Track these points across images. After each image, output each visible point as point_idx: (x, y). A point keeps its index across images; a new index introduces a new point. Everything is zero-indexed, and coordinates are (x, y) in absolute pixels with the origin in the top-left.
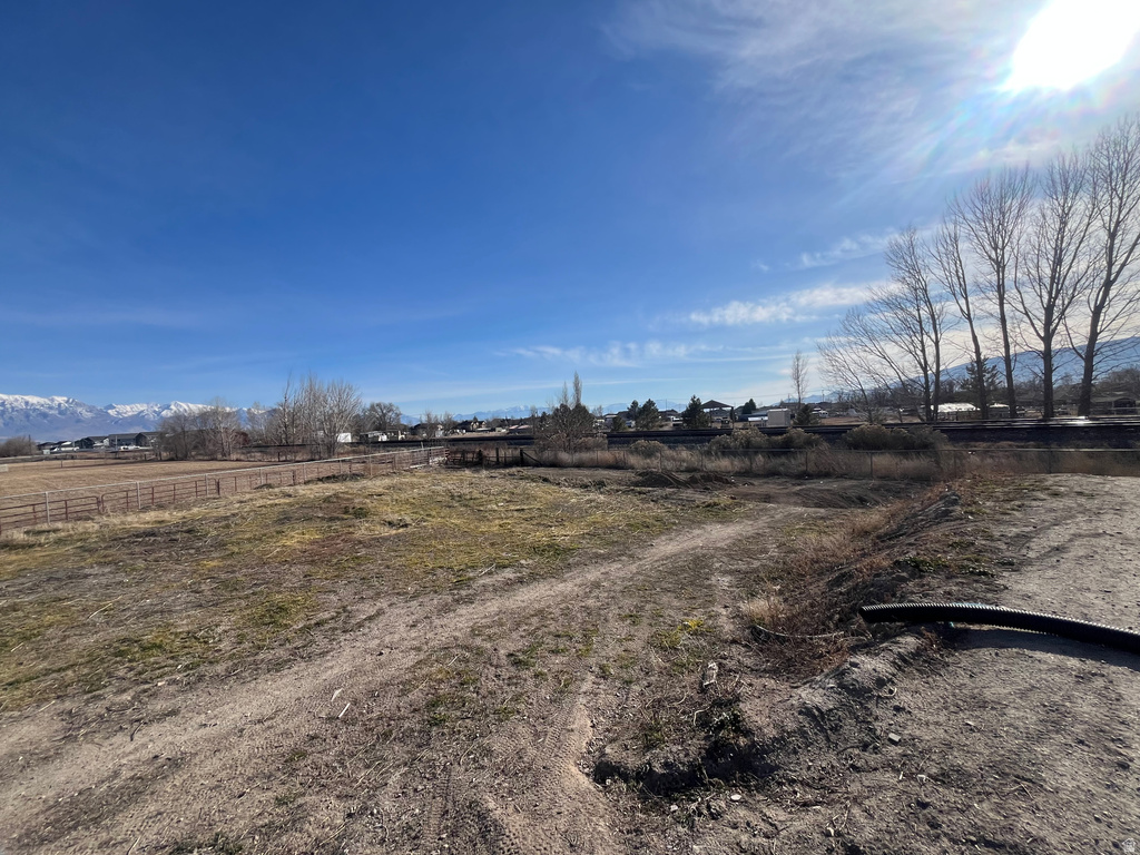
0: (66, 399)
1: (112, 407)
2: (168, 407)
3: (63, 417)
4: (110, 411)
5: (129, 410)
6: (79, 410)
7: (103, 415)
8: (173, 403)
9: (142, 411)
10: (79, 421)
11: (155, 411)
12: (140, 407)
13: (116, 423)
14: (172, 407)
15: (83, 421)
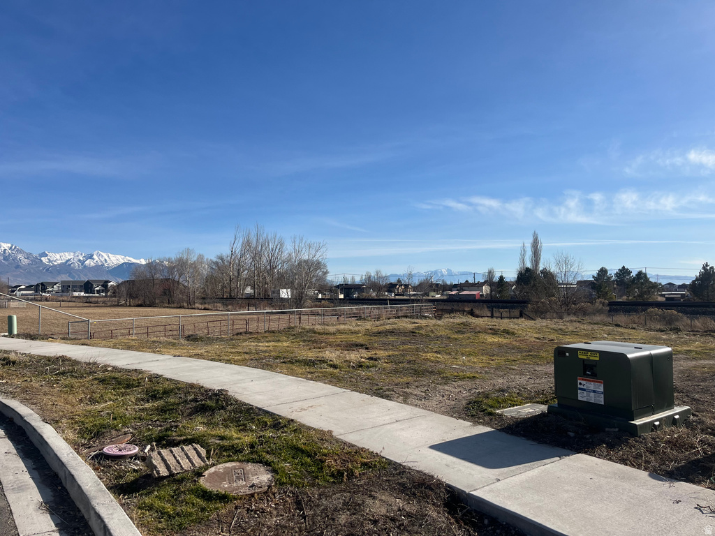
0: (10, 245)
1: (44, 255)
2: (91, 257)
3: (6, 263)
4: (43, 259)
5: (58, 258)
6: (19, 256)
7: (36, 261)
8: (95, 253)
9: (69, 260)
10: (18, 267)
11: (80, 260)
12: (68, 256)
13: (47, 270)
14: (95, 257)
15: (21, 268)
